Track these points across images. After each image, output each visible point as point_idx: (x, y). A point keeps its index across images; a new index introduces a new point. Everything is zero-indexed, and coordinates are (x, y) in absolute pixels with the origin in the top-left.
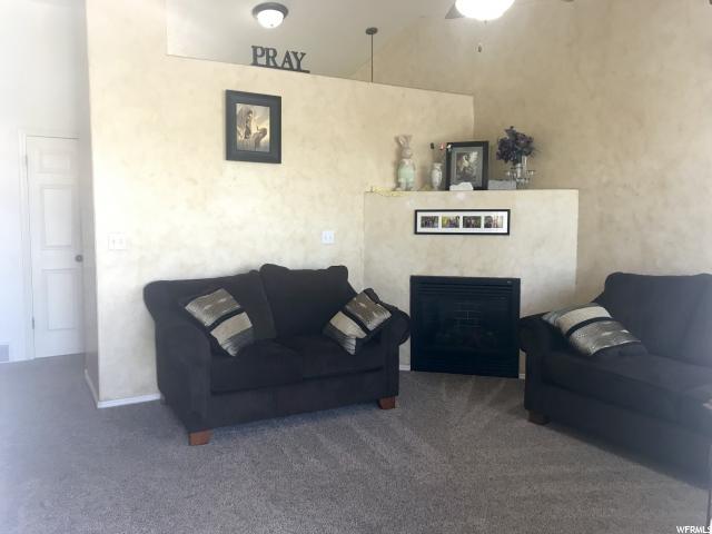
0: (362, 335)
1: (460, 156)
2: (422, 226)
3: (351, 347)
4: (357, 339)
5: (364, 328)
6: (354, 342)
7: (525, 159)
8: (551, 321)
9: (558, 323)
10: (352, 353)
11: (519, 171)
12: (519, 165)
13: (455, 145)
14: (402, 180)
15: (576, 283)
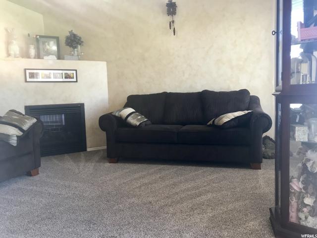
0: (20, 133)
1: (44, 43)
2: (30, 78)
3: (14, 142)
4: (17, 136)
5: (21, 129)
6: (16, 138)
7: (79, 47)
8: (117, 114)
9: (120, 115)
10: (15, 145)
11: (76, 52)
12: (76, 49)
13: (41, 37)
14: (12, 52)
15: (109, 103)
